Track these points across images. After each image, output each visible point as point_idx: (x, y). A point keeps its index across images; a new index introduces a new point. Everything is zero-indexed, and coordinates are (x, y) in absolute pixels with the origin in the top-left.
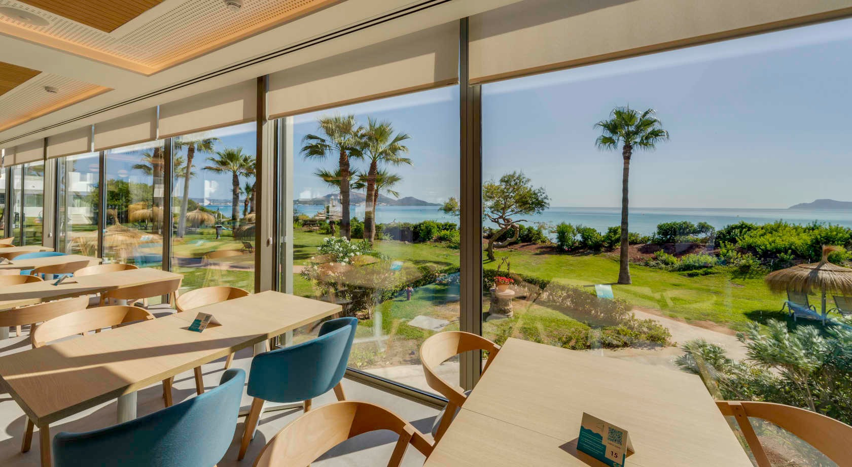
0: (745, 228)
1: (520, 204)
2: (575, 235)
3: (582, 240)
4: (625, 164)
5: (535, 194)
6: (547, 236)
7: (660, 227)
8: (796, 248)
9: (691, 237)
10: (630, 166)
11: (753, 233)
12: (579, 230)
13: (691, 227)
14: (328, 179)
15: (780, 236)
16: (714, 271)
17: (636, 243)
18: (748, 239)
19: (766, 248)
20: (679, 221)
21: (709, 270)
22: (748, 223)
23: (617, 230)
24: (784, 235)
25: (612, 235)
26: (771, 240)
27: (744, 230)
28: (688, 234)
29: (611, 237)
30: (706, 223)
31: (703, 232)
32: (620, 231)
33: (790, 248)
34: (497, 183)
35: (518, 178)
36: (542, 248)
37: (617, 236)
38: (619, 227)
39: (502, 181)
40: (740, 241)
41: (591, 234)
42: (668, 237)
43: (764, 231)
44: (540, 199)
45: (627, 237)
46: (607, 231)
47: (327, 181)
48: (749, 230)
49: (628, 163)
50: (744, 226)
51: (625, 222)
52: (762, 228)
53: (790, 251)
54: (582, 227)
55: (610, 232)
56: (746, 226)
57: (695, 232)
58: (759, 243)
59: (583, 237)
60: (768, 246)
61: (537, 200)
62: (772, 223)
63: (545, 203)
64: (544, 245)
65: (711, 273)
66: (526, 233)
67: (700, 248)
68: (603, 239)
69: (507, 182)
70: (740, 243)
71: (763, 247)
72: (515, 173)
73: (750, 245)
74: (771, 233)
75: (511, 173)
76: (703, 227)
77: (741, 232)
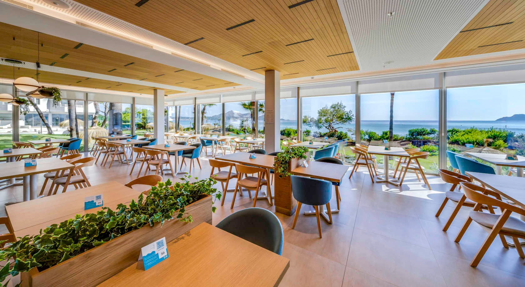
0: (454, 131)
1: (340, 119)
2: (365, 136)
3: (369, 138)
4: (391, 97)
5: (347, 113)
6: (350, 136)
7: (410, 131)
8: (479, 141)
9: (426, 137)
10: (394, 99)
11: (458, 134)
12: (367, 133)
13: (426, 131)
14: (245, 107)
15: (472, 136)
16: (436, 154)
17: (397, 140)
18: (455, 137)
19: (464, 142)
20: (420, 128)
21: (434, 153)
22: (456, 129)
23: (387, 133)
24: (474, 135)
25: (384, 135)
26: (467, 137)
27: (454, 132)
28: (424, 135)
29: (384, 137)
30: (434, 129)
31: (432, 134)
32: (388, 133)
33: (476, 142)
34: (329, 108)
35: (340, 106)
36: (348, 143)
37: (387, 136)
38: (388, 131)
39: (332, 107)
40: (451, 138)
41: (374, 135)
42: (414, 136)
43: (464, 133)
44: (350, 116)
45: (392, 136)
46: (382, 133)
47: (244, 107)
48: (456, 132)
49: (393, 97)
50: (454, 130)
51: (391, 128)
52: (464, 131)
53: (475, 143)
54: (369, 131)
55: (383, 134)
56: (455, 130)
57: (428, 134)
58: (460, 139)
59: (369, 136)
60: (465, 141)
61: (348, 117)
62: (469, 129)
63: (352, 118)
64: (349, 141)
65: (435, 155)
66: (339, 135)
67: (430, 142)
68: (380, 138)
69: (334, 108)
70: (451, 140)
71: (462, 141)
72: (338, 103)
73: (456, 140)
74: (467, 134)
75: (336, 103)
76: (432, 131)
77: (452, 133)
